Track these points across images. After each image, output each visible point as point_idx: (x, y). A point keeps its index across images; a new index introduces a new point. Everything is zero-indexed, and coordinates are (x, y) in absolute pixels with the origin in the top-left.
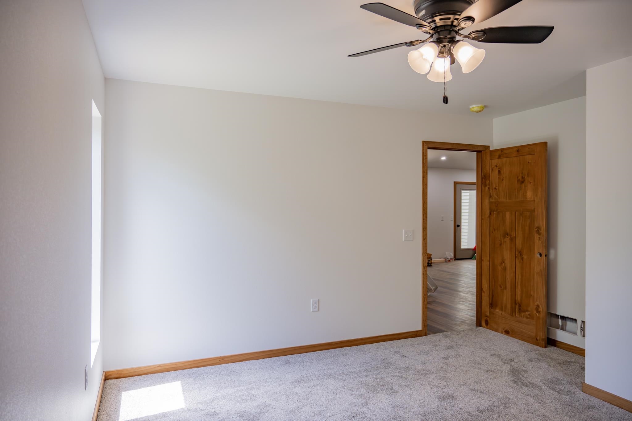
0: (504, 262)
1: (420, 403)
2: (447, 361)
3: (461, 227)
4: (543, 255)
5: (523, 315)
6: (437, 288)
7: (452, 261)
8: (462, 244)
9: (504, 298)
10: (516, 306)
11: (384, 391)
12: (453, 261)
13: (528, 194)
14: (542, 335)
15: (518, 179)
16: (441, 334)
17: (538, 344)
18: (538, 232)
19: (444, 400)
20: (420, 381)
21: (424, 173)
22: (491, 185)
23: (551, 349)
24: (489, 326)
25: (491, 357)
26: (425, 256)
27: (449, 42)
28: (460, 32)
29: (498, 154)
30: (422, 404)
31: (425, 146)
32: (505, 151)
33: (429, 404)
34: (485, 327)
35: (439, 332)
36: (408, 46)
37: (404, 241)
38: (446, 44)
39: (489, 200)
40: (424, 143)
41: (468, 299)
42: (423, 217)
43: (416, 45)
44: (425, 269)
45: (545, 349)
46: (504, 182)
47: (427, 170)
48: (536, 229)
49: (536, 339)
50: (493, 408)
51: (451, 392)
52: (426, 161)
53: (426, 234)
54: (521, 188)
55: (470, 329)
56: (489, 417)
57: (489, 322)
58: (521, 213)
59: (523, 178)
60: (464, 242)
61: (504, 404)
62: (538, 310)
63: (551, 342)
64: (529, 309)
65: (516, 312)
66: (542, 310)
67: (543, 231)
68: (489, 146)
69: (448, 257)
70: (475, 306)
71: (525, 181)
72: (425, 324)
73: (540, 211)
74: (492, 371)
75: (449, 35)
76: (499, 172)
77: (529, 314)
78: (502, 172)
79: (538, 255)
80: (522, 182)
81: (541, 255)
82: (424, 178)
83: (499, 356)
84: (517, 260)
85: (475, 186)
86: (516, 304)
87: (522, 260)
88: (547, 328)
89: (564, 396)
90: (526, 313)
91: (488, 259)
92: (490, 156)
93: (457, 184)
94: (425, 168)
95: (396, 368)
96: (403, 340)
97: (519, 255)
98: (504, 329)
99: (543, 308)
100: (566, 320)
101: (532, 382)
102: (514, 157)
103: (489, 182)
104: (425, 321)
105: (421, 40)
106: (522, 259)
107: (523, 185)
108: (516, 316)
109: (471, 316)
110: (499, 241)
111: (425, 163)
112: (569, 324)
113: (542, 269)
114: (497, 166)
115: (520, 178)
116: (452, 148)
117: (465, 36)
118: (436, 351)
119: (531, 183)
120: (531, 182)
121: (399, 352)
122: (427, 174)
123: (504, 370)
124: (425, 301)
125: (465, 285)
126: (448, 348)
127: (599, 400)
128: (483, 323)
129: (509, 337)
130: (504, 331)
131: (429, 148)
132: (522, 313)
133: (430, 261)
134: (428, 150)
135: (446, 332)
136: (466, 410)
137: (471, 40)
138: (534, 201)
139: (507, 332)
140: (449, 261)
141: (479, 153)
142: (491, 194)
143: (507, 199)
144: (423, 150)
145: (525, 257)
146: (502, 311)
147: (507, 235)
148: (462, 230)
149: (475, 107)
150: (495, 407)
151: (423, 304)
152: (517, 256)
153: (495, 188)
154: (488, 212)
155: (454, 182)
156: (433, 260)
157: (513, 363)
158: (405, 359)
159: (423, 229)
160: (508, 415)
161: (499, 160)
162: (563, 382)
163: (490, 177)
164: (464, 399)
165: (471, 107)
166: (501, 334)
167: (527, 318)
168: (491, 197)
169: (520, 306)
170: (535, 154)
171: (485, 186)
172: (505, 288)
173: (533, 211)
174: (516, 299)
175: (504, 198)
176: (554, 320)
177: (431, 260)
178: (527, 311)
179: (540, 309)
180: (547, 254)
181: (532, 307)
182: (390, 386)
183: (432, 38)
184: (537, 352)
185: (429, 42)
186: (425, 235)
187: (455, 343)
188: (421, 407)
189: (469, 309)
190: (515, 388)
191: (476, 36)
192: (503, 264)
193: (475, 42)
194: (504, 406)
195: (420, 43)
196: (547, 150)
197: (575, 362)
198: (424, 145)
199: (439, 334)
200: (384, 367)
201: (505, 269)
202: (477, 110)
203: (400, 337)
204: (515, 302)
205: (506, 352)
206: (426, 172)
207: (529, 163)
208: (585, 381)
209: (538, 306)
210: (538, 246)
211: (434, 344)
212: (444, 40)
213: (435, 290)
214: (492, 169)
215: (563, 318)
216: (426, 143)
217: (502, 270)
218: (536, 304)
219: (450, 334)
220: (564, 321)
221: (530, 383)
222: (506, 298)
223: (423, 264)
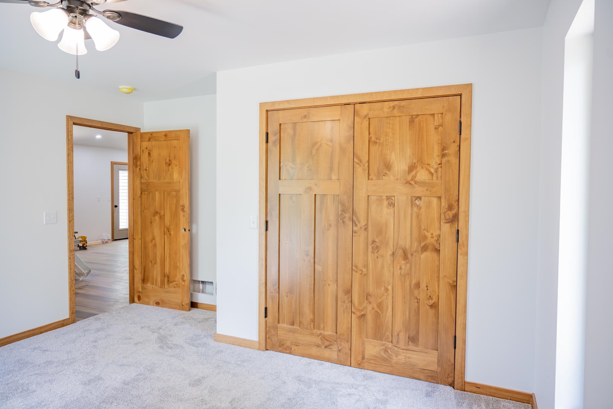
0: (154, 239)
1: (62, 395)
2: (96, 344)
3: (119, 207)
4: (187, 230)
5: (171, 285)
6: (90, 271)
7: (109, 242)
8: (120, 224)
9: (155, 273)
10: (165, 278)
11: (17, 395)
12: (111, 242)
13: (174, 175)
14: (187, 301)
15: (166, 161)
16: (92, 318)
17: (183, 309)
18: (183, 210)
19: (89, 384)
20: (63, 372)
21: (69, 151)
22: (142, 166)
23: (194, 310)
24: (141, 301)
25: (141, 330)
26: (72, 239)
27: (81, 14)
28: (93, 7)
29: (147, 137)
30: (64, 396)
31: (69, 122)
32: (154, 135)
33: (72, 393)
34: (137, 303)
35: (90, 317)
36: (32, 5)
37: (45, 224)
38: (77, 15)
39: (140, 180)
40: (69, 118)
41: (123, 278)
42: (69, 198)
43: (42, 6)
44: (72, 253)
45: (189, 312)
46: (154, 163)
47: (72, 148)
48: (181, 208)
49: (182, 305)
50: (139, 377)
51: (97, 374)
52: (71, 137)
53: (73, 216)
54: (168, 170)
55: (123, 307)
56: (135, 387)
57: (141, 297)
58: (169, 193)
59: (170, 160)
60: (122, 222)
61: (150, 370)
62: (183, 279)
63: (194, 305)
64: (176, 279)
65: (165, 284)
66: (186, 279)
67: (187, 209)
68: (140, 129)
69: (105, 239)
70: (129, 284)
71: (171, 163)
72: (73, 311)
73: (184, 191)
74: (141, 343)
75: (81, 6)
76: (149, 154)
77: (176, 284)
78: (152, 154)
79: (183, 230)
80: (170, 165)
81: (185, 230)
82: (69, 156)
83: (149, 327)
84: (165, 236)
85: (127, 167)
86: (165, 276)
87: (170, 236)
88: (191, 293)
89: (200, 349)
90: (174, 283)
91: (140, 237)
92: (141, 138)
93: (114, 164)
94: (70, 146)
95: (35, 366)
96: (46, 333)
97: (168, 232)
98: (155, 301)
99: (187, 278)
100: (205, 284)
101: (176, 343)
102: (162, 141)
103: (140, 163)
104: (73, 308)
105: (48, 3)
106: (170, 234)
107: (170, 167)
108: (165, 287)
109: (125, 295)
110: (150, 219)
111: (70, 139)
112: (208, 287)
113: (186, 243)
114: (147, 148)
115: (168, 160)
116: (101, 126)
117: (99, 12)
118: (85, 336)
119: (177, 166)
120: (177, 164)
121: (39, 347)
122: (73, 152)
123: (152, 339)
124: (72, 287)
125: (122, 265)
126: (98, 330)
127: (226, 344)
128: (136, 299)
129: (160, 307)
130: (155, 302)
131: (74, 124)
132: (171, 284)
133: (84, 244)
134: (74, 126)
135: (98, 314)
136: (112, 387)
137: (105, 18)
138: (180, 182)
139: (158, 304)
140: (107, 242)
141: (130, 134)
142: (142, 175)
143: (156, 180)
144: (68, 125)
145: (172, 233)
146: (153, 284)
147: (157, 214)
148: (120, 211)
149: (124, 88)
150: (141, 375)
151: (70, 291)
152: (165, 232)
153: (146, 170)
154: (139, 192)
155: (111, 162)
156: (88, 243)
157: (161, 331)
158: (46, 353)
159: (69, 210)
160: (153, 379)
161: (149, 142)
162: (201, 337)
163: (140, 158)
164: (111, 377)
165: (121, 87)
166: (153, 306)
167: (175, 287)
168: (141, 177)
169: (168, 278)
170: (180, 140)
171: (136, 166)
172: (156, 263)
173: (179, 191)
174: (165, 272)
175: (154, 179)
176: (196, 285)
177: (86, 243)
178: (175, 281)
179: (185, 278)
180: (190, 229)
181: (178, 278)
182: (25, 388)
183: (62, 4)
184: (182, 316)
185: (58, 8)
186: (71, 217)
187: (107, 324)
188: (63, 399)
189: (123, 288)
190: (160, 353)
191: (111, 16)
192: (154, 241)
193: (110, 21)
194: (149, 372)
195: (48, 6)
196: (189, 137)
197: (211, 318)
198: (69, 120)
199: (89, 318)
200: (18, 368)
201: (155, 245)
202: (126, 91)
203: (42, 330)
204: (164, 275)
205: (155, 322)
206: (71, 149)
207: (175, 147)
208: (216, 332)
209: (183, 275)
210: (183, 223)
211: (83, 330)
212: (75, 10)
213: (88, 274)
214: (143, 151)
215: (203, 282)
216: (71, 119)
217: (152, 246)
218: (182, 274)
219: (102, 316)
220: (204, 285)
221: (174, 345)
222: (156, 272)
223: (70, 248)
